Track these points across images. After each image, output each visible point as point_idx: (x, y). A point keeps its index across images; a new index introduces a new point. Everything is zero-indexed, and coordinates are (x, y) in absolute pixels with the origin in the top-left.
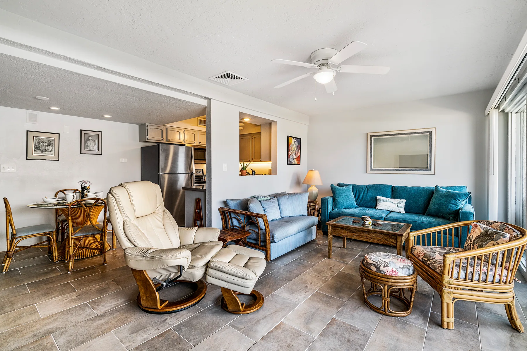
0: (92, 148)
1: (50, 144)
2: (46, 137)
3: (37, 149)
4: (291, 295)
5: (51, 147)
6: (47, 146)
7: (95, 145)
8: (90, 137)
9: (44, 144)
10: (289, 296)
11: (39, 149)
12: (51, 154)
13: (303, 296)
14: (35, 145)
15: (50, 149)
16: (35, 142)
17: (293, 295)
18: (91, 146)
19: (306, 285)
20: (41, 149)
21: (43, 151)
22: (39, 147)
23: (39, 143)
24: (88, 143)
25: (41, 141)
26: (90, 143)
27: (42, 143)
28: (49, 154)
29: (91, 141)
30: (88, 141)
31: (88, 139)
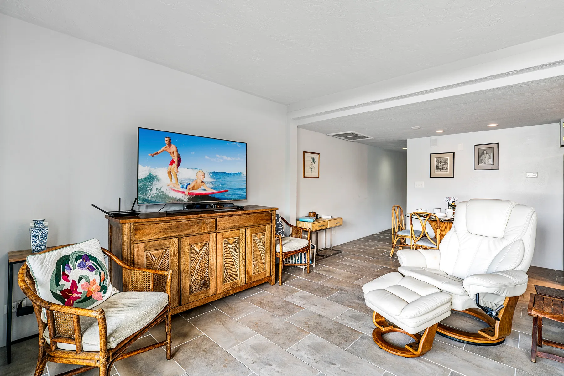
0: (487, 162)
1: (446, 162)
2: (443, 157)
3: (437, 168)
5: (446, 165)
6: (444, 165)
7: (489, 158)
8: (485, 152)
9: (442, 163)
11: (439, 168)
12: (447, 172)
14: (436, 165)
15: (446, 168)
16: (436, 163)
18: (485, 160)
20: (440, 167)
21: (441, 169)
22: (438, 166)
23: (438, 162)
24: (483, 157)
25: (440, 161)
26: (485, 157)
27: (440, 163)
28: (445, 172)
29: (485, 155)
30: (483, 156)
31: (483, 154)
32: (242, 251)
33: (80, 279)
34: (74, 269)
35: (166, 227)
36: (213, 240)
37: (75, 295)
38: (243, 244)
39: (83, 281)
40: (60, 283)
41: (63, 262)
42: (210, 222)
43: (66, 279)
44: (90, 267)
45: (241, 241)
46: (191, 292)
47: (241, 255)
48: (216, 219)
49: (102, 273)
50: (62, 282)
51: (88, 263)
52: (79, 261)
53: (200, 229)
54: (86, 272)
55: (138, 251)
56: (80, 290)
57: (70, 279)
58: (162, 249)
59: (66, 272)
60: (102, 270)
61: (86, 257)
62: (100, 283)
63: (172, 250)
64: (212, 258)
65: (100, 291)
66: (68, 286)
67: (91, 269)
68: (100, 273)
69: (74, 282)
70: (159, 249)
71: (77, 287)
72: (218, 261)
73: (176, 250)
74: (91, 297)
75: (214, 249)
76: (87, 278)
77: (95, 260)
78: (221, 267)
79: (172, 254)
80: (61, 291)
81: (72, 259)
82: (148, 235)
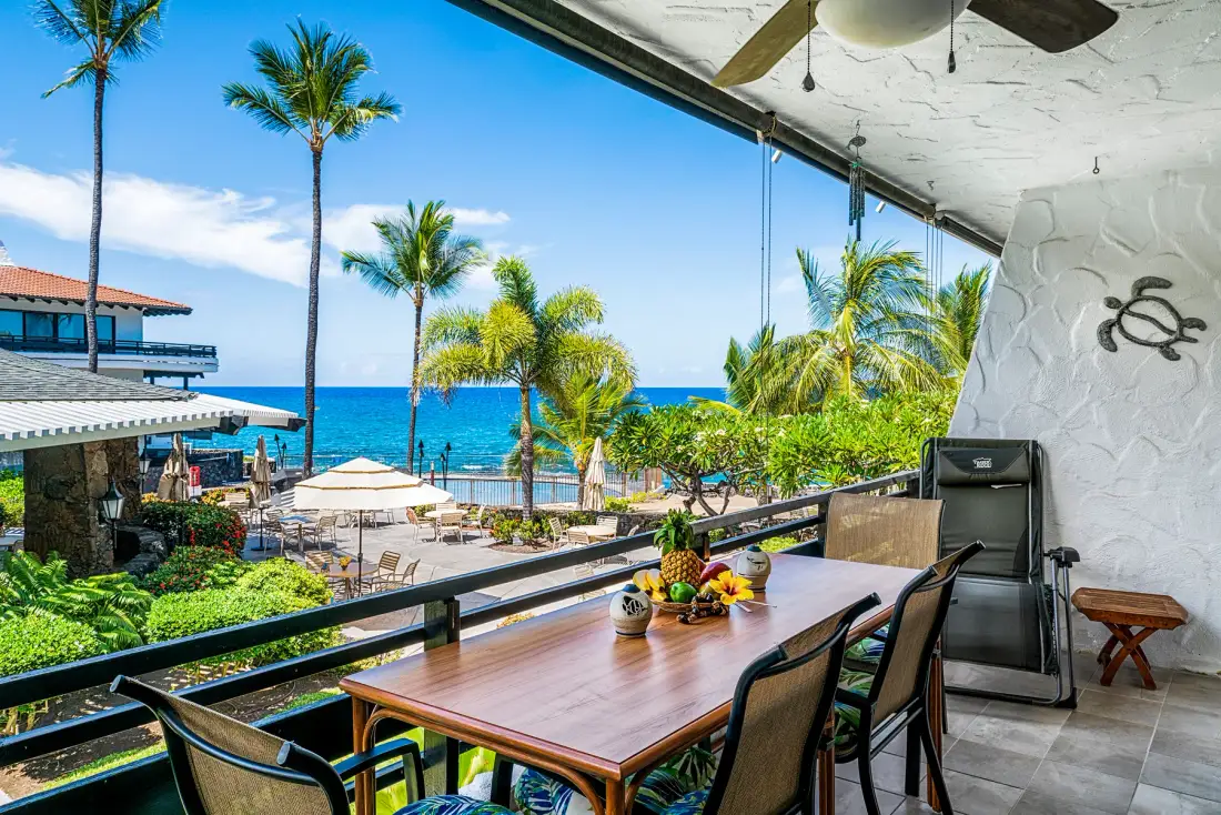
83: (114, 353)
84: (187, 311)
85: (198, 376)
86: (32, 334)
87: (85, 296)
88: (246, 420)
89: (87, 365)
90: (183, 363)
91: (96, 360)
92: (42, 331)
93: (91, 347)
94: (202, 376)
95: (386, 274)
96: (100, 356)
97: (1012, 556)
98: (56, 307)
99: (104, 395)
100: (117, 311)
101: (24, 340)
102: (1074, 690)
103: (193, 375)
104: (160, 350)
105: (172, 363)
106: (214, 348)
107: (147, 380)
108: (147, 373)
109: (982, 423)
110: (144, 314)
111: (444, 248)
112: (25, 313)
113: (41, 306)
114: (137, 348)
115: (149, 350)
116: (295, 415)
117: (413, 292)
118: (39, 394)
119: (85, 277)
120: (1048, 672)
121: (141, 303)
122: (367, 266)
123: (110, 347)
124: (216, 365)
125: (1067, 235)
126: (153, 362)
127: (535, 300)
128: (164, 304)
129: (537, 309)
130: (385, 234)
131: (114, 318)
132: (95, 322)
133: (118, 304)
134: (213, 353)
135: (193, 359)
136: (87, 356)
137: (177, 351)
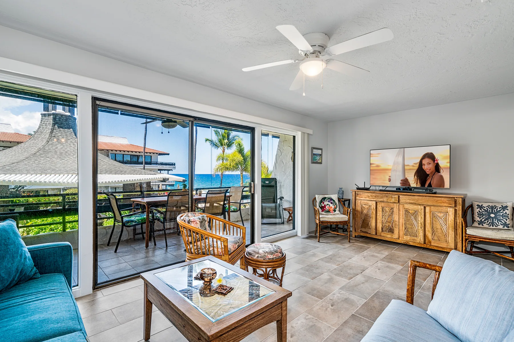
4: (348, 297)
10: (349, 296)
13: (335, 296)
17: (345, 297)
19: (332, 308)
32: (421, 221)
33: (327, 205)
34: (326, 201)
35: (370, 195)
36: (397, 208)
37: (325, 209)
38: (422, 216)
39: (328, 206)
40: (321, 204)
41: (324, 199)
42: (395, 198)
43: (323, 203)
44: (331, 202)
45: (419, 213)
46: (382, 231)
47: (420, 223)
48: (399, 196)
49: (335, 206)
50: (322, 204)
51: (331, 201)
52: (328, 200)
53: (388, 199)
54: (330, 203)
55: (358, 203)
56: (327, 208)
57: (324, 204)
58: (368, 205)
59: (324, 201)
60: (336, 205)
61: (331, 199)
62: (334, 209)
63: (372, 207)
64: (396, 217)
65: (333, 211)
66: (323, 205)
67: (332, 203)
68: (334, 205)
69: (325, 205)
70: (366, 205)
71: (326, 207)
72: (401, 221)
73: (375, 208)
74: (330, 211)
75: (397, 213)
76: (329, 205)
77: (334, 201)
78: (402, 225)
79: (373, 209)
80: (321, 206)
81: (327, 198)
82: (362, 197)
83: (151, 165)
84: (168, 154)
85: (171, 170)
86: (132, 160)
87: (142, 151)
88: (168, 179)
89: (142, 168)
90: (167, 167)
91: (145, 166)
92: (135, 159)
93: (144, 163)
94: (172, 171)
95: (215, 144)
96: (146, 165)
97: (272, 200)
98: (138, 154)
99: (139, 173)
100: (152, 154)
101: (131, 162)
102: (284, 220)
103: (170, 170)
104: (162, 164)
105: (165, 167)
106: (175, 163)
107: (159, 172)
108: (159, 170)
109: (276, 176)
110: (158, 155)
111: (230, 137)
112: (131, 155)
113: (134, 153)
114: (157, 163)
115: (160, 164)
116: (184, 179)
117: (222, 148)
118: (125, 173)
119: (143, 146)
120: (280, 218)
121: (157, 152)
122: (211, 141)
123: (150, 163)
124: (175, 168)
125: (287, 140)
126: (160, 167)
127: (244, 151)
128: (163, 153)
129: (245, 153)
130: (216, 133)
131: (151, 156)
132: (145, 157)
133: (152, 153)
134: (175, 165)
135: (170, 166)
136: (143, 165)
137: (166, 164)
